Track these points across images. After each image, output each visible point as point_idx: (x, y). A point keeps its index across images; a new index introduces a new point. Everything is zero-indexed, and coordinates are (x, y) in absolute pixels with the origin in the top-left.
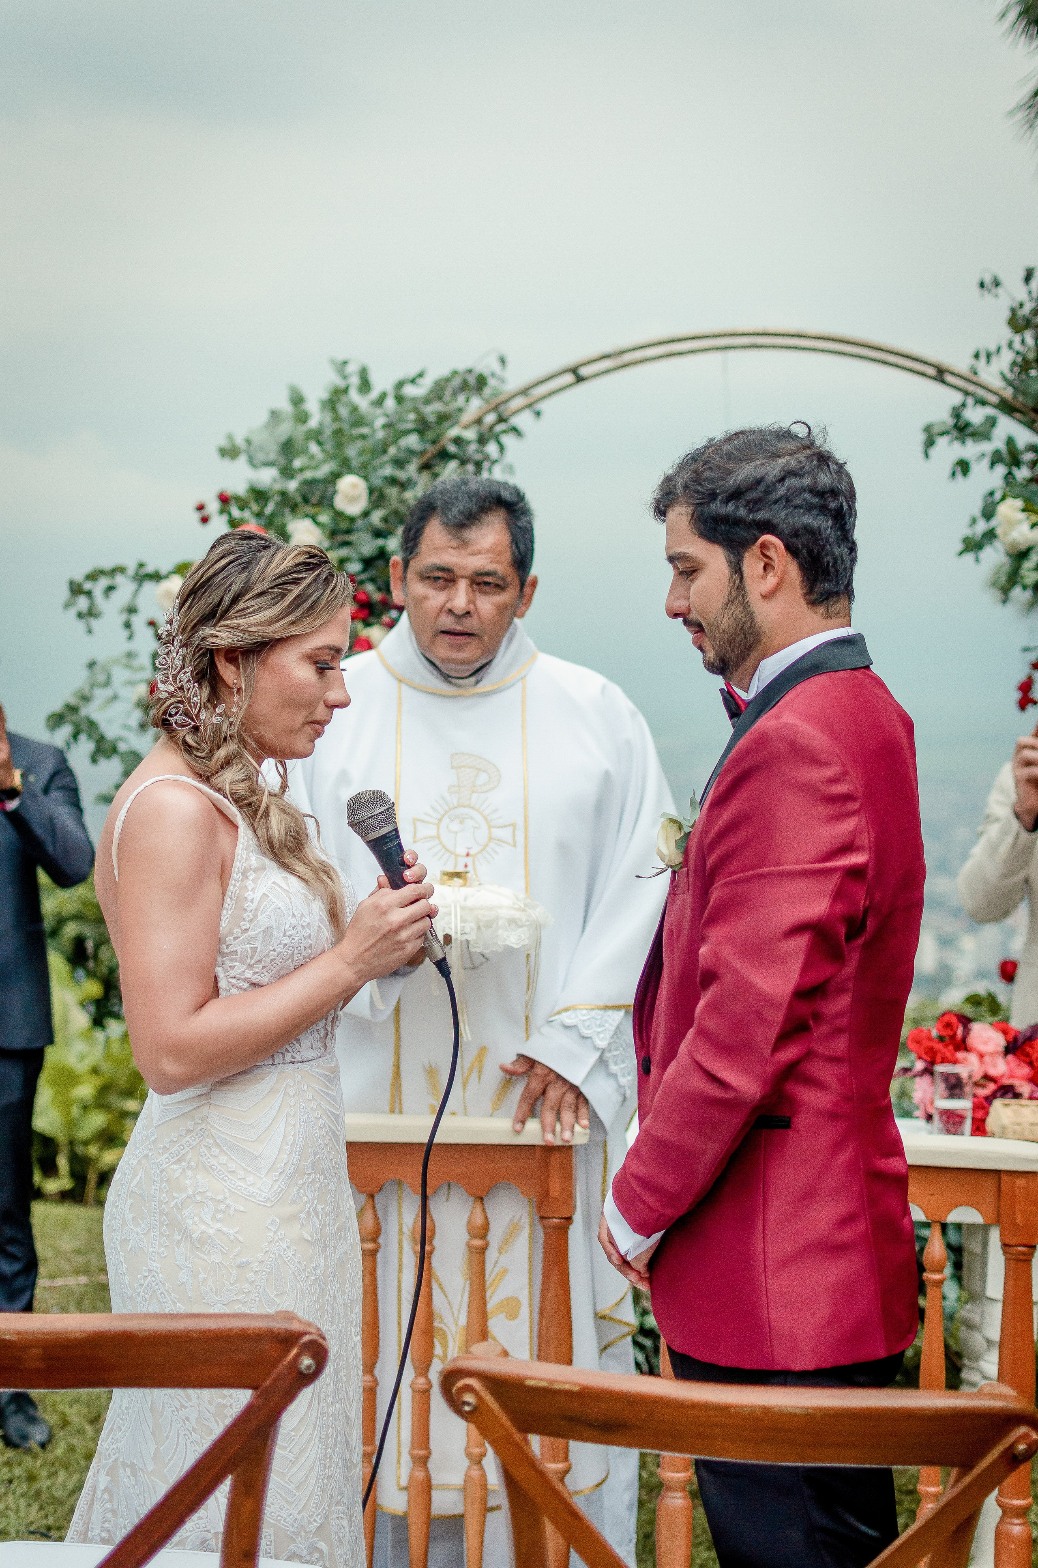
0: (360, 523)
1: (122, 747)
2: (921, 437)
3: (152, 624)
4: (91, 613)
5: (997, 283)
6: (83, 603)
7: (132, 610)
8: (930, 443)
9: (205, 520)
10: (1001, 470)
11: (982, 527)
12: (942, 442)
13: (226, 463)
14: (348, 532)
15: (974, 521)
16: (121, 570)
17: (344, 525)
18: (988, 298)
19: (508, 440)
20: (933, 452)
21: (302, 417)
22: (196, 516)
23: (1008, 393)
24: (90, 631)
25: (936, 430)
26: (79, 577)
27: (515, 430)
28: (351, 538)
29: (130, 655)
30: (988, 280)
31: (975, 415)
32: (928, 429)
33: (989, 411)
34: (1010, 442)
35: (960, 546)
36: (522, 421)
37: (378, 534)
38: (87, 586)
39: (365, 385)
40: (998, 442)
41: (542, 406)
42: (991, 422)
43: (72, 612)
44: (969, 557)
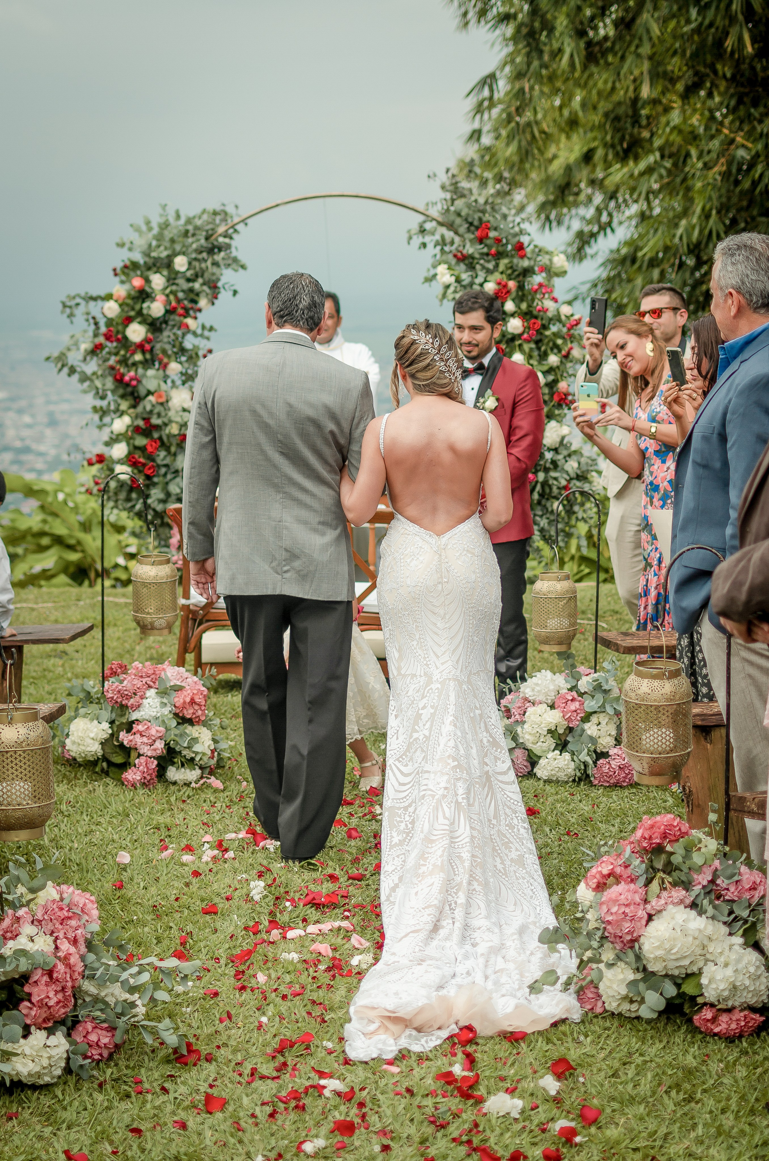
0: (180, 275)
1: (78, 369)
2: (406, 236)
3: (94, 318)
4: (71, 316)
5: (435, 175)
6: (68, 311)
7: (88, 314)
8: (410, 238)
9: (116, 275)
10: (439, 248)
11: (432, 272)
12: (415, 238)
13: (119, 250)
14: (175, 279)
15: (429, 270)
16: (78, 295)
17: (173, 276)
18: (431, 181)
19: (235, 236)
20: (412, 242)
21: (150, 229)
22: (112, 273)
23: (440, 219)
24: (72, 322)
25: (413, 232)
26: (64, 299)
27: (236, 231)
28: (177, 281)
29: (85, 331)
30: (431, 174)
31: (428, 226)
32: (409, 231)
33: (434, 224)
34: (443, 237)
35: (422, 280)
36: (240, 227)
37: (189, 280)
38: (68, 303)
39: (178, 217)
40: (437, 237)
41: (248, 221)
42: (436, 229)
43: (65, 315)
44: (427, 285)
